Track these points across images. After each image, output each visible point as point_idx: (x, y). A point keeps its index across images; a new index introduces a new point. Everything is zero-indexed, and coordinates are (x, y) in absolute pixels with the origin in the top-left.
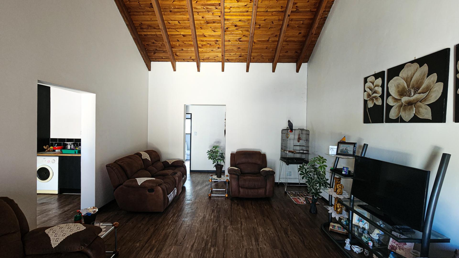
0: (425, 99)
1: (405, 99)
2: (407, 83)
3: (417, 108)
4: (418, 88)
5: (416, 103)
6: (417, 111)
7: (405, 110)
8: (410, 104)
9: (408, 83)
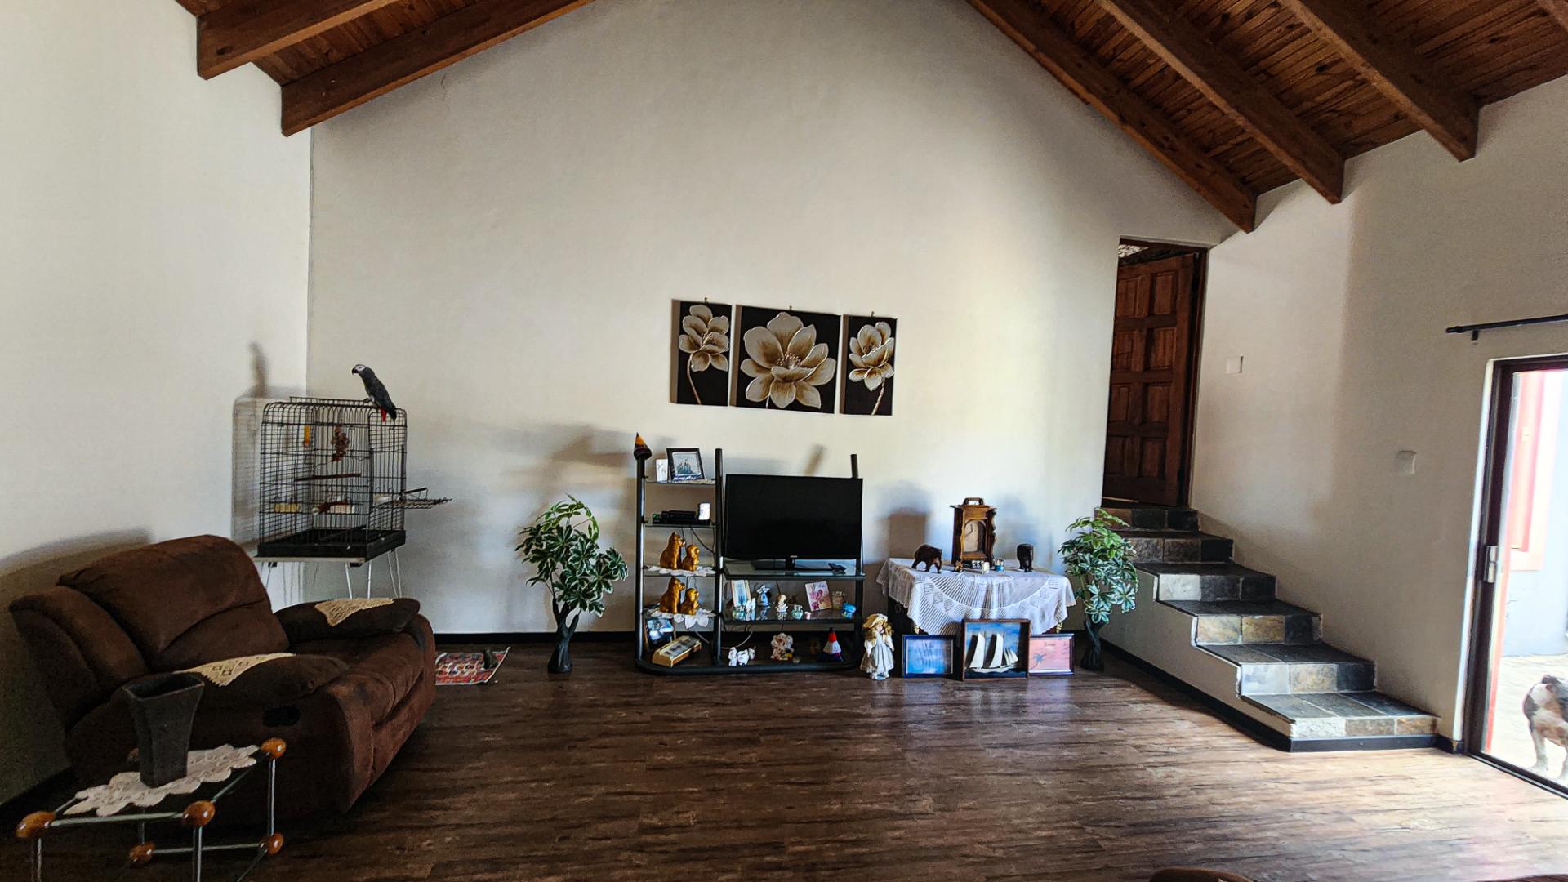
0: (812, 378)
1: (777, 371)
2: (782, 345)
3: (801, 389)
4: (802, 358)
5: (797, 380)
6: (800, 393)
7: (777, 388)
8: (787, 380)
9: (784, 346)
